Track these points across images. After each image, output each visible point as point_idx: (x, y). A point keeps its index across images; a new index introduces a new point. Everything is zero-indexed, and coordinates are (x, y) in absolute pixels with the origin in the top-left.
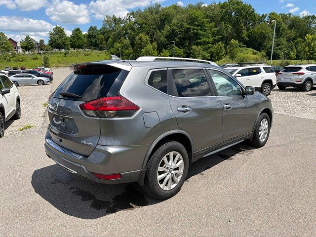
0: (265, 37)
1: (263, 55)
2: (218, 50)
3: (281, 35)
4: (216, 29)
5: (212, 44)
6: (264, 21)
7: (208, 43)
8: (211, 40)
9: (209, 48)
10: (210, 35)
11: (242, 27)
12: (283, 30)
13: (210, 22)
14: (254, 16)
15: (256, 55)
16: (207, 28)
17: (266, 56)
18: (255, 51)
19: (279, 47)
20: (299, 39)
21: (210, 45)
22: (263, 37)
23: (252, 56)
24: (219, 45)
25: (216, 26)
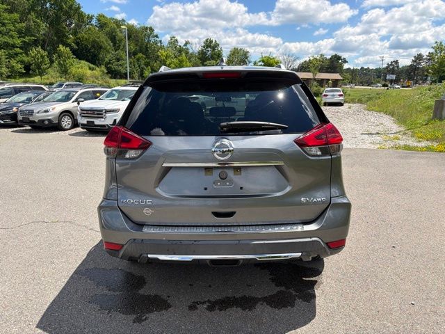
0: (101, 48)
1: (103, 72)
2: (38, 59)
3: (119, 47)
4: (24, 25)
5: (21, 48)
6: (91, 25)
7: (14, 46)
8: (18, 42)
9: (17, 54)
10: (15, 34)
11: (65, 28)
12: (120, 41)
13: (11, 12)
14: (82, 15)
15: (94, 71)
16: (6, 21)
17: (107, 73)
18: (92, 66)
19: (120, 63)
20: (140, 55)
21: (18, 50)
22: (98, 46)
23: (89, 72)
24: (39, 52)
25: (22, 21)
